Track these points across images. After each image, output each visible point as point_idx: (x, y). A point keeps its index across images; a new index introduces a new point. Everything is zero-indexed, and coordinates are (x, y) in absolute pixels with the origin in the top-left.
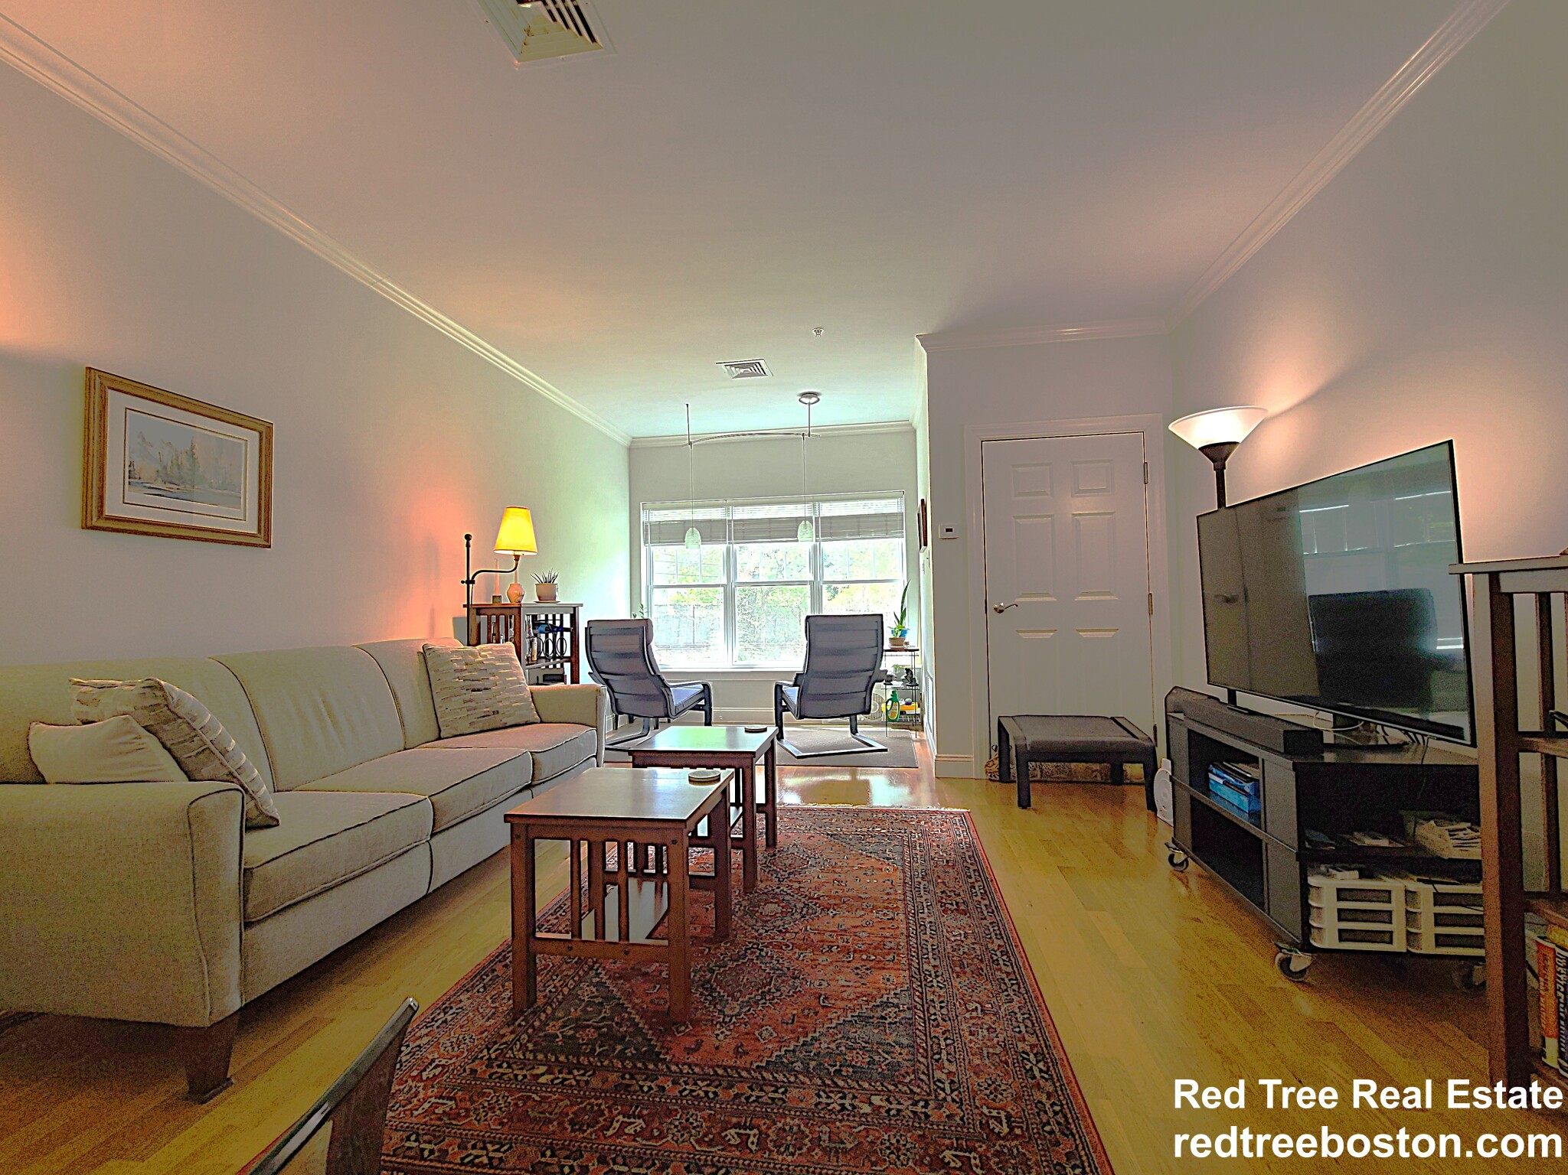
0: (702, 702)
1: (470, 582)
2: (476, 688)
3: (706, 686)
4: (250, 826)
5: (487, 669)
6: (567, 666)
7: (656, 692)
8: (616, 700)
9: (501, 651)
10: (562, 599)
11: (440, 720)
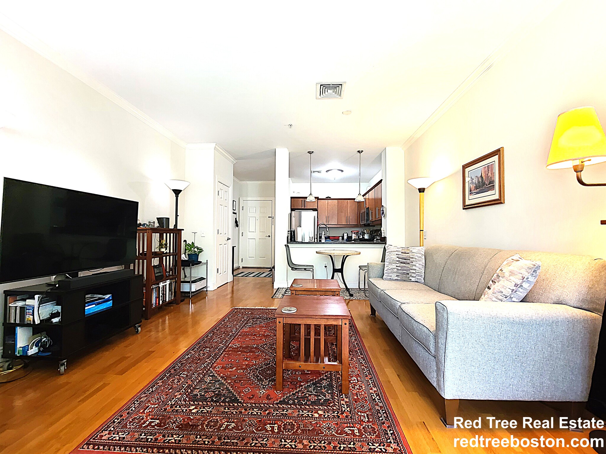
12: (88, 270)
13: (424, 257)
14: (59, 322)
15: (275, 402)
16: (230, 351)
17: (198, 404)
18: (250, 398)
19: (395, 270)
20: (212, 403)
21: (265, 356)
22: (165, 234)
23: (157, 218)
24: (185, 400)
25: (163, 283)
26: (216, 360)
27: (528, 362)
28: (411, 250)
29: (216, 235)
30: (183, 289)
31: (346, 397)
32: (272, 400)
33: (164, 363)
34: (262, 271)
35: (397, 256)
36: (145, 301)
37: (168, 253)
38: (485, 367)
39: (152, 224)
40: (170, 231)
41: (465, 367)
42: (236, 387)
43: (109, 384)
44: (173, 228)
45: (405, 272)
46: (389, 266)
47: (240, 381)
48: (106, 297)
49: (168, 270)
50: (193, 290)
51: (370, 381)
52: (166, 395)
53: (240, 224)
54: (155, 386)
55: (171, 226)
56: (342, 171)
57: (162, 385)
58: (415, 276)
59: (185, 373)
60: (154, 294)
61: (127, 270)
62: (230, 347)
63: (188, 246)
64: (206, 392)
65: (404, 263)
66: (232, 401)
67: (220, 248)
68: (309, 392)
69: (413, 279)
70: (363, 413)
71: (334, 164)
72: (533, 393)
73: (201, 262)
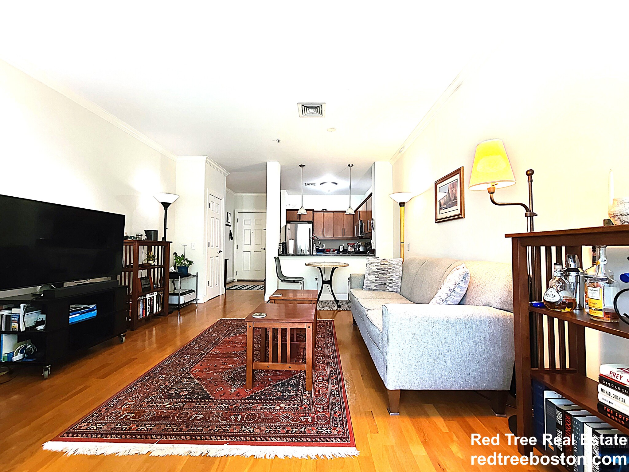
12: (73, 281)
13: (401, 268)
14: (44, 329)
15: (243, 398)
16: (210, 357)
17: (173, 401)
18: (221, 396)
19: (374, 281)
20: (185, 400)
21: (242, 361)
22: (153, 247)
23: (145, 231)
24: (161, 398)
25: (150, 295)
26: (196, 365)
27: (457, 356)
28: (389, 261)
29: (206, 248)
30: (171, 301)
31: (309, 393)
32: (241, 397)
33: (145, 367)
34: (256, 284)
35: (376, 267)
36: (131, 312)
37: (156, 265)
38: (420, 361)
39: (139, 236)
40: (159, 244)
41: (403, 361)
42: (209, 386)
43: (90, 386)
44: (161, 240)
45: (383, 282)
46: (369, 277)
47: (215, 382)
48: (91, 307)
49: (156, 282)
50: (182, 302)
51: (334, 380)
52: (144, 394)
53: (235, 236)
54: (134, 387)
55: (160, 239)
56: (336, 184)
57: (140, 386)
58: (392, 286)
59: (164, 376)
60: (141, 306)
61: (112, 281)
62: (211, 354)
63: (178, 258)
64: (181, 391)
65: (382, 274)
66: (204, 398)
67: (211, 261)
68: (276, 389)
69: (390, 289)
70: (320, 405)
71: (329, 177)
72: (462, 382)
73: (191, 274)
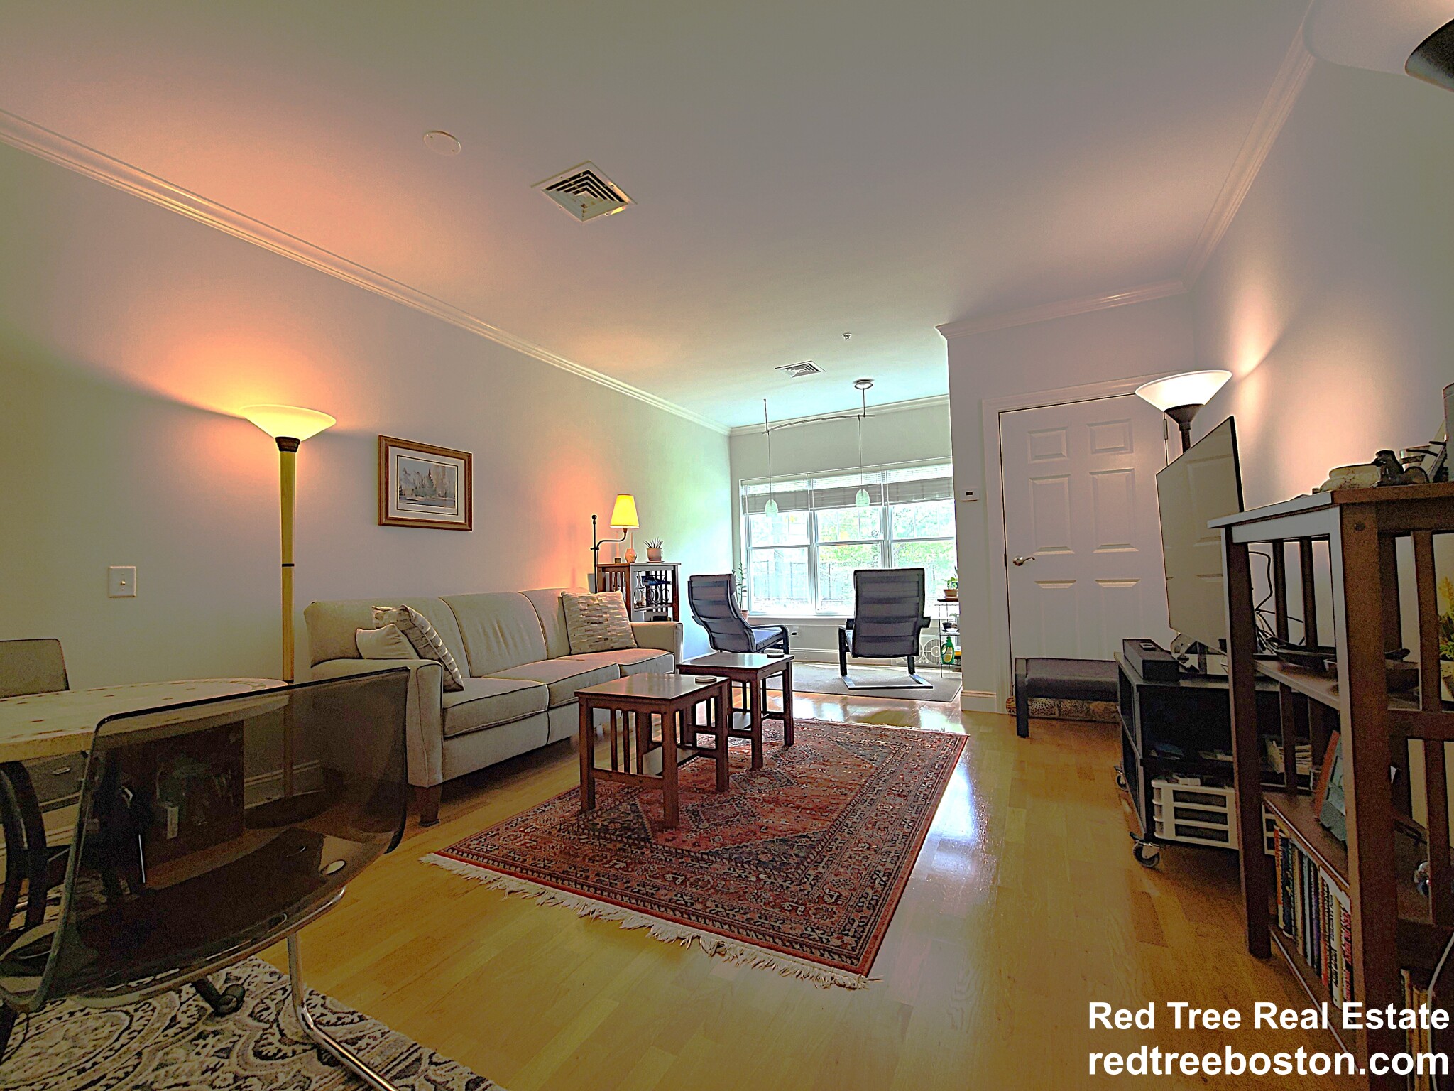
0: (781, 642)
1: (596, 549)
2: (594, 621)
3: (784, 629)
4: (446, 689)
5: (602, 610)
6: (670, 610)
7: (741, 633)
8: (713, 638)
9: (612, 597)
10: (666, 559)
11: (571, 643)
